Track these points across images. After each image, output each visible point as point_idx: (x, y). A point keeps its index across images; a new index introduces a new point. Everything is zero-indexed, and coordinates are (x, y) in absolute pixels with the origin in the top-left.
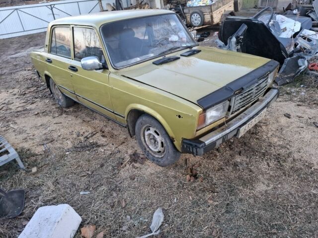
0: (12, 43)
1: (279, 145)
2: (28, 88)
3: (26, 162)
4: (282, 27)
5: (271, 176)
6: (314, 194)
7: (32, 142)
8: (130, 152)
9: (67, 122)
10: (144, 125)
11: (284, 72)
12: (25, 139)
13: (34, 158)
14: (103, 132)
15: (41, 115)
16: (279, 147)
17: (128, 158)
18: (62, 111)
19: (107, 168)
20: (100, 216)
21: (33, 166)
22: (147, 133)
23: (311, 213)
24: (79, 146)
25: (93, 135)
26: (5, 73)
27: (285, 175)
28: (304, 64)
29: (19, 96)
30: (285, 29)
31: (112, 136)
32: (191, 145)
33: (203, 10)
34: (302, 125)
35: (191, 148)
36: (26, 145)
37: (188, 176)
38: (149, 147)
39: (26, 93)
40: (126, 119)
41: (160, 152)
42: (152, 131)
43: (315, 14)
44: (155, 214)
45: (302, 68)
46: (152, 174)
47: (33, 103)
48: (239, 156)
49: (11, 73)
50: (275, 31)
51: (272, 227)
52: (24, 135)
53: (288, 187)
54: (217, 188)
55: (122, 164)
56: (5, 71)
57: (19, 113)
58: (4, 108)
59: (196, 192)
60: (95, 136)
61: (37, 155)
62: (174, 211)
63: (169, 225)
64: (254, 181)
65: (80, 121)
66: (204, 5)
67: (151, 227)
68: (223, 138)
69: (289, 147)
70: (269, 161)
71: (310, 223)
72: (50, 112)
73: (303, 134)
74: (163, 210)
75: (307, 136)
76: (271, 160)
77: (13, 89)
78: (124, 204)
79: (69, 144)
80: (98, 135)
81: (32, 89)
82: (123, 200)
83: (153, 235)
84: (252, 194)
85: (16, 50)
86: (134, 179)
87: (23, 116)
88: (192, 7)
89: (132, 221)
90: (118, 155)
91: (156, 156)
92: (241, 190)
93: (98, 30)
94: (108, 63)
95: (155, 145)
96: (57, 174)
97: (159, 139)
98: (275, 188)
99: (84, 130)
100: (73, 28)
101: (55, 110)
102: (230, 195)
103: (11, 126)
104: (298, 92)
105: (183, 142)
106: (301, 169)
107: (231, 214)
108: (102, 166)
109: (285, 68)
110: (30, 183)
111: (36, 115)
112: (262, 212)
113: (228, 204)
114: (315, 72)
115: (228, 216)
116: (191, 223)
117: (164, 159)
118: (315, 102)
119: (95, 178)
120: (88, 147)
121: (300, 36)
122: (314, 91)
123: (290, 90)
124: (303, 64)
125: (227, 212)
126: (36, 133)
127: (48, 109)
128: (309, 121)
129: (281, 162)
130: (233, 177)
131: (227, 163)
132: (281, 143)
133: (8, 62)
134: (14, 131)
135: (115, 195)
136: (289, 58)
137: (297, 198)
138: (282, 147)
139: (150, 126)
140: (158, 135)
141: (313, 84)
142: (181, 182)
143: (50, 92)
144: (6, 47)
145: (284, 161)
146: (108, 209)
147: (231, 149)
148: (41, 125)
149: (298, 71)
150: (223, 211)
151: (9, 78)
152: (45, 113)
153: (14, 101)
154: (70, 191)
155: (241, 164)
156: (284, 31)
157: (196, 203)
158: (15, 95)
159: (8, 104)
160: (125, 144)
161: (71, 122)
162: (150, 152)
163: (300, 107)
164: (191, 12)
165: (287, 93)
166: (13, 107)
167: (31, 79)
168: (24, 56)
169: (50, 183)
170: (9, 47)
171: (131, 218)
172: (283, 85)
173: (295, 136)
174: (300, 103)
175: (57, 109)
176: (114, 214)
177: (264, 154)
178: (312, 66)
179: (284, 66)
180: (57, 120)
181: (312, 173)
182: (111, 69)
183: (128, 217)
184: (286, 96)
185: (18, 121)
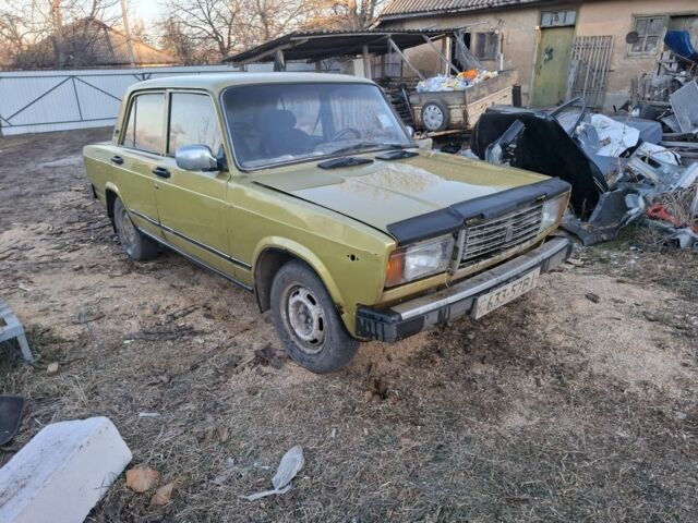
0: (52, 141)
1: (565, 348)
2: (69, 223)
3: (39, 352)
4: (603, 136)
5: (539, 403)
6: (621, 438)
7: (59, 316)
8: (257, 346)
9: (138, 285)
10: (288, 284)
11: (598, 220)
12: (45, 312)
13: (58, 347)
14: (209, 309)
15: (86, 270)
16: (564, 352)
17: (250, 356)
18: (130, 266)
19: (203, 371)
20: (173, 455)
21: (52, 361)
22: (292, 301)
23: (608, 469)
24: (155, 330)
25: (187, 312)
26: (26, 194)
27: (568, 402)
28: (637, 204)
29: (49, 237)
30: (608, 141)
31: (226, 317)
32: (373, 317)
33: (448, 99)
34: (618, 315)
35: (373, 324)
36: (44, 322)
37: (368, 394)
38: (294, 333)
39: (65, 231)
40: (253, 270)
41: (315, 341)
42: (302, 297)
43: (674, 119)
44: (287, 456)
45: (633, 211)
46: (293, 386)
47: (74, 250)
48: (480, 365)
49: (40, 195)
50: (588, 143)
51: (523, 490)
52: (44, 304)
53: (570, 423)
54: (424, 416)
55: (236, 366)
56: (28, 189)
57: (41, 266)
58: (14, 257)
59: (379, 422)
60: (190, 315)
61: (63, 341)
62: (327, 452)
63: (312, 477)
64: (503, 410)
65: (164, 285)
66: (451, 89)
67: (273, 480)
68: (441, 311)
69: (584, 352)
70: (539, 376)
71: (602, 486)
72: (107, 267)
73: (617, 330)
74: (305, 450)
75: (624, 334)
76: (544, 374)
77: (39, 222)
78: (225, 437)
79: (133, 326)
80: (197, 313)
81: (77, 226)
82: (226, 429)
83: (275, 495)
84: (493, 432)
85: (58, 154)
86: (255, 394)
87: (49, 271)
88: (427, 92)
89: (236, 468)
90: (232, 351)
91: (308, 351)
92: (473, 423)
93: (217, 96)
94: (229, 159)
95: (307, 328)
96: (97, 377)
97: (315, 311)
98: (541, 423)
99: (169, 303)
100: (171, 94)
101: (117, 263)
102: (447, 430)
103: (22, 286)
104: (623, 259)
105: (358, 313)
106: (603, 392)
107: (443, 463)
108: (194, 368)
109: (600, 213)
110: (39, 389)
111: (76, 270)
112: (507, 464)
113: (441, 446)
114: (660, 223)
115: (436, 467)
116: (358, 474)
117: (322, 356)
118: (655, 278)
119: (175, 388)
120: (171, 333)
121: (638, 156)
122: (655, 257)
123: (608, 255)
124: (636, 206)
125: (436, 460)
126: (69, 301)
127: (104, 262)
128: (635, 309)
129: (565, 379)
130: (459, 401)
131: (454, 375)
132: (570, 344)
133: (37, 174)
134: (25, 296)
135: (210, 418)
136: (608, 193)
137: (584, 442)
138: (570, 351)
139: (299, 287)
140: (314, 303)
141: (655, 244)
142: (351, 403)
143: (112, 233)
144: (39, 148)
145: (571, 377)
146: (190, 443)
147: (467, 352)
148: (83, 288)
149: (625, 217)
150: (429, 457)
151: (33, 203)
152: (94, 268)
153: (37, 245)
154: (119, 409)
155: (482, 378)
156: (605, 145)
157: (373, 441)
158: (40, 233)
159: (24, 249)
160: (251, 332)
161: (146, 286)
162: (297, 343)
163: (621, 285)
164: (424, 102)
165: (602, 261)
166: (31, 256)
167: (78, 207)
168: (73, 165)
169: (79, 391)
170: (45, 149)
171: (236, 463)
172: (596, 244)
173: (601, 334)
174: (623, 278)
175: (122, 264)
176: (201, 454)
177: (532, 364)
178: (655, 211)
179: (598, 208)
180: (116, 281)
181: (623, 400)
182: (233, 171)
183: (231, 460)
184: (598, 266)
185: (36, 279)
